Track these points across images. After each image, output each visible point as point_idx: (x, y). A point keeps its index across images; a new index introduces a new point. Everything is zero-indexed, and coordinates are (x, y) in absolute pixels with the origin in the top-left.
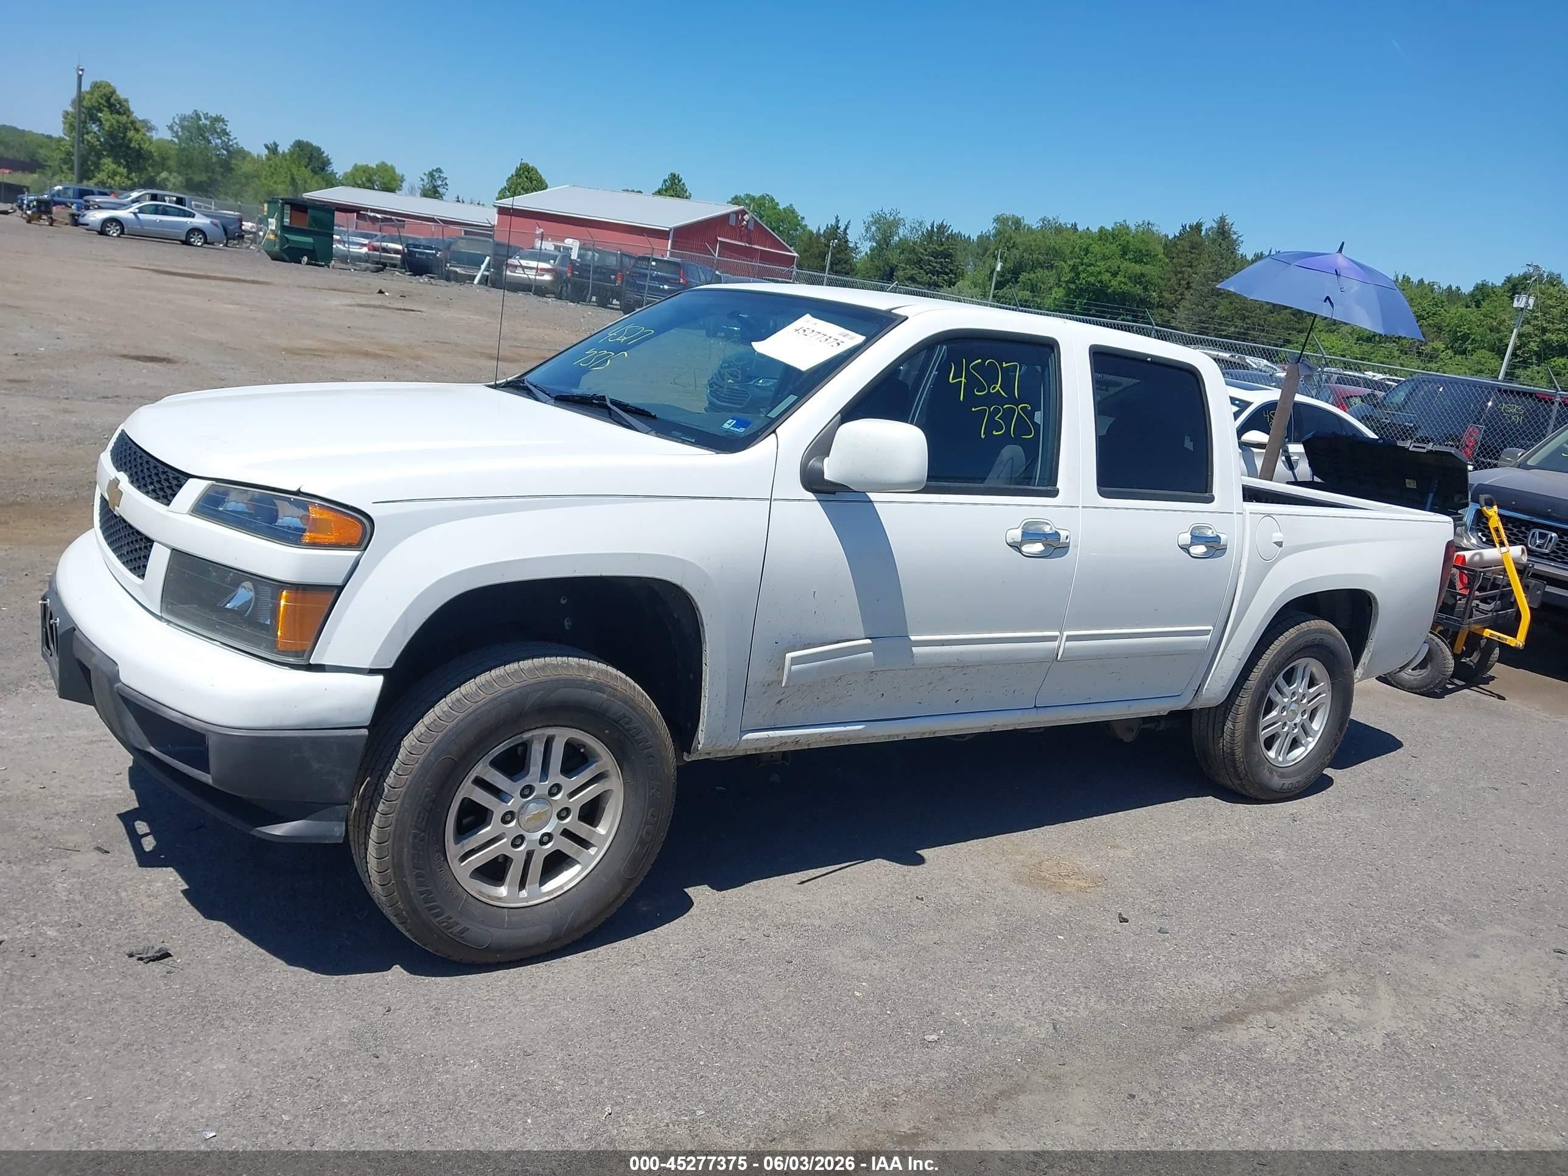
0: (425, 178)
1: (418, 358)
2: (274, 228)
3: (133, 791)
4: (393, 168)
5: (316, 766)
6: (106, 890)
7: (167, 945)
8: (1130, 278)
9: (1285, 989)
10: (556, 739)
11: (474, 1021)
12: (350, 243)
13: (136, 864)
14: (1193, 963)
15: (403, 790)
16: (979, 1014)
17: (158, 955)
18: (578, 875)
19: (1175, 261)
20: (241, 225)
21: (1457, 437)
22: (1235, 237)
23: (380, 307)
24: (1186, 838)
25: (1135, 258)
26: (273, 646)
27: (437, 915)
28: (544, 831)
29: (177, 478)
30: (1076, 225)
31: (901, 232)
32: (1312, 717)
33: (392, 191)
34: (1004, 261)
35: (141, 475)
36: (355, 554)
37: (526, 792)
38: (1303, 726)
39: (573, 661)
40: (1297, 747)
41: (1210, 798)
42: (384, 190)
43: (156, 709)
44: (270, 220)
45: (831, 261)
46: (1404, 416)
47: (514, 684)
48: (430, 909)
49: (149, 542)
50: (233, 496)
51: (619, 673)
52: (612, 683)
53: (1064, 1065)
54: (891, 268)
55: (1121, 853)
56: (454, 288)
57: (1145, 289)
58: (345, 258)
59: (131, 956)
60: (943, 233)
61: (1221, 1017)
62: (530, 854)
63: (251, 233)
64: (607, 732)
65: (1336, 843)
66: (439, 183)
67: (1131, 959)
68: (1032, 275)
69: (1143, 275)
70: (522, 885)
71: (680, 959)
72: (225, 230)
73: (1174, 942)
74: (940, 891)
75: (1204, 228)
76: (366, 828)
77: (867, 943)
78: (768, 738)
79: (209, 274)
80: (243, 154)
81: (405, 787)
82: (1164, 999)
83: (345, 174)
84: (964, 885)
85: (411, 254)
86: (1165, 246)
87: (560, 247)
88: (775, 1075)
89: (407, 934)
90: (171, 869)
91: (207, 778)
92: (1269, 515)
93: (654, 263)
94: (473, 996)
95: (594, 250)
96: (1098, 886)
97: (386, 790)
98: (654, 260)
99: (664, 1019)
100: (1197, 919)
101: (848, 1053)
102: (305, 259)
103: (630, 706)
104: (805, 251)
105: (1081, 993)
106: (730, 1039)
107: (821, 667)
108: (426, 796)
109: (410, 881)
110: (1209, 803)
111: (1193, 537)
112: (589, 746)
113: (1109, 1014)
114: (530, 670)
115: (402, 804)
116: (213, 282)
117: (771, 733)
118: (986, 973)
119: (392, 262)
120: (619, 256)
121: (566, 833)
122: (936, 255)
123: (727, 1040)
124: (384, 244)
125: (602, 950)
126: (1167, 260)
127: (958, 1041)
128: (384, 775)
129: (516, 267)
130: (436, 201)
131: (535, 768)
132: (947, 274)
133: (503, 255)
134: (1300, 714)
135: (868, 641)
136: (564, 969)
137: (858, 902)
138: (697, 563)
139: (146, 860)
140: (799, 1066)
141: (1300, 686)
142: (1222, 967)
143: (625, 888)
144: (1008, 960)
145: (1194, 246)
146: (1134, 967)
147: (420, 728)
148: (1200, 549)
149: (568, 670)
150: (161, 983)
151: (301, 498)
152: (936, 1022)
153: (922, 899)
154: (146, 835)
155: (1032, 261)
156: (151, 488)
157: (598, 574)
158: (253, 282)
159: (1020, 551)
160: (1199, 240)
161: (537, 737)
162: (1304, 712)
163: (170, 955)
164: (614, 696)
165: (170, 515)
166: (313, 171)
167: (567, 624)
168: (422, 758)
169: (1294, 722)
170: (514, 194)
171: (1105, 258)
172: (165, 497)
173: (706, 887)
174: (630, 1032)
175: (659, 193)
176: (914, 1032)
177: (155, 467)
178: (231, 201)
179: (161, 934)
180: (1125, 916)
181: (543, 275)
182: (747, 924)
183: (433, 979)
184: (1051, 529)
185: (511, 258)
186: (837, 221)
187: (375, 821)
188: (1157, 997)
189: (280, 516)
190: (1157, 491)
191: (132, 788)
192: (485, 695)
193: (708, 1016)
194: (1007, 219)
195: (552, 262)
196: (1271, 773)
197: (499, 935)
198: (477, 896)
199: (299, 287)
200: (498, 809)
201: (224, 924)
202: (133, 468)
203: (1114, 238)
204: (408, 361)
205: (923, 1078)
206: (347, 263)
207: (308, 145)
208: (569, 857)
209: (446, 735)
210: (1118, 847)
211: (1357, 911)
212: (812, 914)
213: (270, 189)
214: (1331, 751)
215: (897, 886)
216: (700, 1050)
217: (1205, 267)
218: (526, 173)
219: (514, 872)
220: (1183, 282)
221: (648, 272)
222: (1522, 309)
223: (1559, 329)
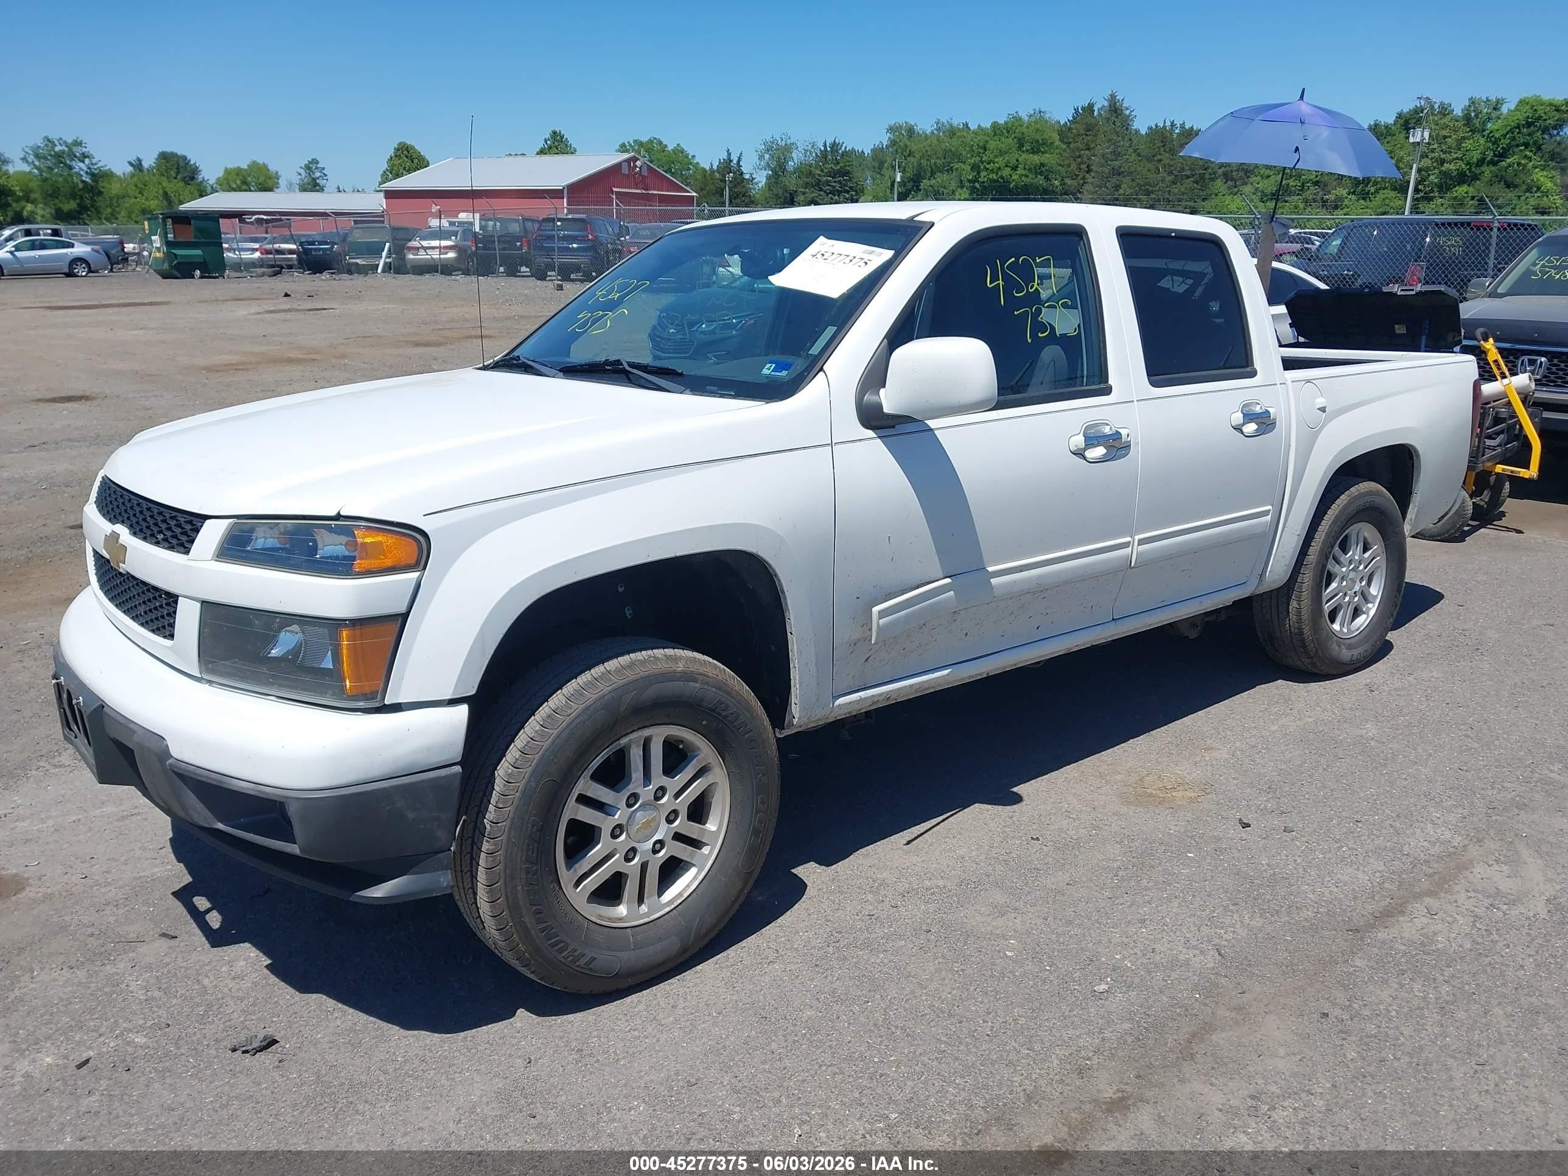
0: (302, 171)
1: (343, 356)
2: (158, 245)
3: (182, 865)
4: (265, 166)
5: (411, 815)
6: (186, 980)
7: (270, 1031)
8: (1030, 170)
9: (1431, 871)
10: (654, 739)
11: (623, 1058)
12: (240, 250)
13: (208, 945)
14: (1330, 859)
15: (507, 824)
16: (1139, 953)
17: (264, 1043)
18: (695, 878)
19: (1072, 146)
20: (124, 247)
21: (1400, 278)
22: (1127, 112)
23: (289, 310)
24: (1274, 728)
25: (1032, 149)
26: (341, 693)
27: (561, 951)
28: (655, 838)
29: (190, 522)
30: (967, 125)
31: (794, 155)
32: (1369, 584)
33: (270, 190)
34: (903, 171)
35: (144, 525)
36: (415, 575)
37: (632, 801)
38: (1362, 594)
39: (659, 652)
40: (1358, 616)
41: (1280, 682)
42: (261, 190)
43: (221, 782)
44: (153, 238)
45: (730, 196)
46: (1339, 265)
47: (604, 688)
48: (553, 945)
49: (172, 599)
50: (259, 532)
51: (706, 658)
52: (702, 670)
53: (1244, 993)
54: (791, 194)
55: (1216, 754)
56: (358, 281)
57: (1047, 178)
58: (241, 267)
59: (234, 1050)
60: (837, 151)
61: (1380, 912)
62: (644, 866)
63: (134, 254)
64: (704, 723)
65: (1421, 707)
66: (318, 174)
67: (1268, 865)
68: (933, 182)
69: (1042, 165)
70: (641, 900)
71: (814, 948)
72: (108, 255)
73: (1304, 839)
74: (1053, 827)
75: (1096, 108)
76: (471, 871)
77: (1000, 898)
78: (861, 700)
79: (104, 302)
80: (108, 175)
81: (509, 821)
82: (1316, 903)
83: (218, 179)
84: (1074, 816)
85: (306, 252)
86: (1061, 133)
87: (455, 222)
88: (957, 1059)
89: (531, 976)
90: (247, 945)
91: (294, 849)
92: (1308, 381)
93: (559, 223)
94: (613, 1030)
95: (496, 220)
96: (1208, 794)
97: (488, 826)
98: (559, 220)
99: (821, 1018)
100: (1317, 811)
101: (1022, 1021)
102: (198, 272)
103: (725, 692)
104: (702, 189)
105: (1232, 911)
106: (897, 1027)
107: (907, 615)
108: (533, 826)
109: (528, 920)
110: (1281, 687)
111: (1245, 415)
112: (687, 740)
113: (1270, 929)
114: (617, 671)
115: (508, 840)
116: (110, 310)
117: (862, 694)
118: (1129, 907)
119: (290, 263)
120: (521, 221)
121: (678, 837)
122: (833, 174)
123: (893, 1029)
124: (276, 246)
125: (731, 952)
126: (1064, 147)
127: (1129, 987)
128: (482, 812)
129: (418, 249)
130: (319, 194)
131: (637, 774)
132: (848, 192)
133: (401, 240)
134: (1358, 582)
135: (948, 580)
136: (698, 981)
137: (974, 853)
138: (770, 526)
139: (217, 939)
140: (978, 1045)
141: (1355, 553)
142: (1360, 858)
143: (745, 884)
144: (1147, 889)
145: (1089, 128)
146: (1274, 874)
147: (513, 753)
148: (1251, 428)
149: (657, 664)
150: (276, 1074)
151: (341, 523)
152: (1099, 969)
153: (1038, 839)
154: (208, 911)
155: (931, 167)
156: (160, 537)
157: (673, 555)
158: (151, 304)
159: (1085, 458)
160: (1093, 121)
161: (633, 742)
162: (1362, 580)
163: (275, 1042)
164: (707, 683)
165: (192, 563)
166: (183, 179)
167: (628, 613)
168: (522, 785)
169: (1354, 591)
170: (398, 176)
171: (1002, 153)
172: (182, 545)
173: (812, 864)
174: (791, 1039)
175: (542, 152)
176: (1080, 985)
177: (160, 513)
178: (108, 226)
179: (259, 1019)
180: (1245, 821)
181: (446, 253)
182: (870, 897)
183: (565, 1017)
184: (1111, 428)
185: (410, 240)
186: (729, 154)
187: (482, 862)
188: (1309, 901)
189: (320, 546)
190: (1203, 373)
191: (179, 861)
192: (577, 706)
193: (864, 1006)
194: (901, 127)
195: (453, 238)
196: (1339, 646)
197: (626, 958)
198: (598, 921)
199: (199, 302)
200: (605, 824)
201: (325, 997)
202: (132, 518)
203: (1008, 132)
204: (334, 361)
205: (1107, 1034)
206: (241, 271)
207: (173, 155)
208: (683, 860)
209: (543, 755)
210: (1211, 749)
211: (1469, 775)
212: (933, 875)
213: (143, 206)
214: (1392, 615)
215: (1008, 829)
216: (869, 1046)
217: (1103, 148)
218: (406, 152)
219: (630, 888)
220: (1084, 167)
221: (554, 233)
222: (1418, 143)
223: (1457, 158)
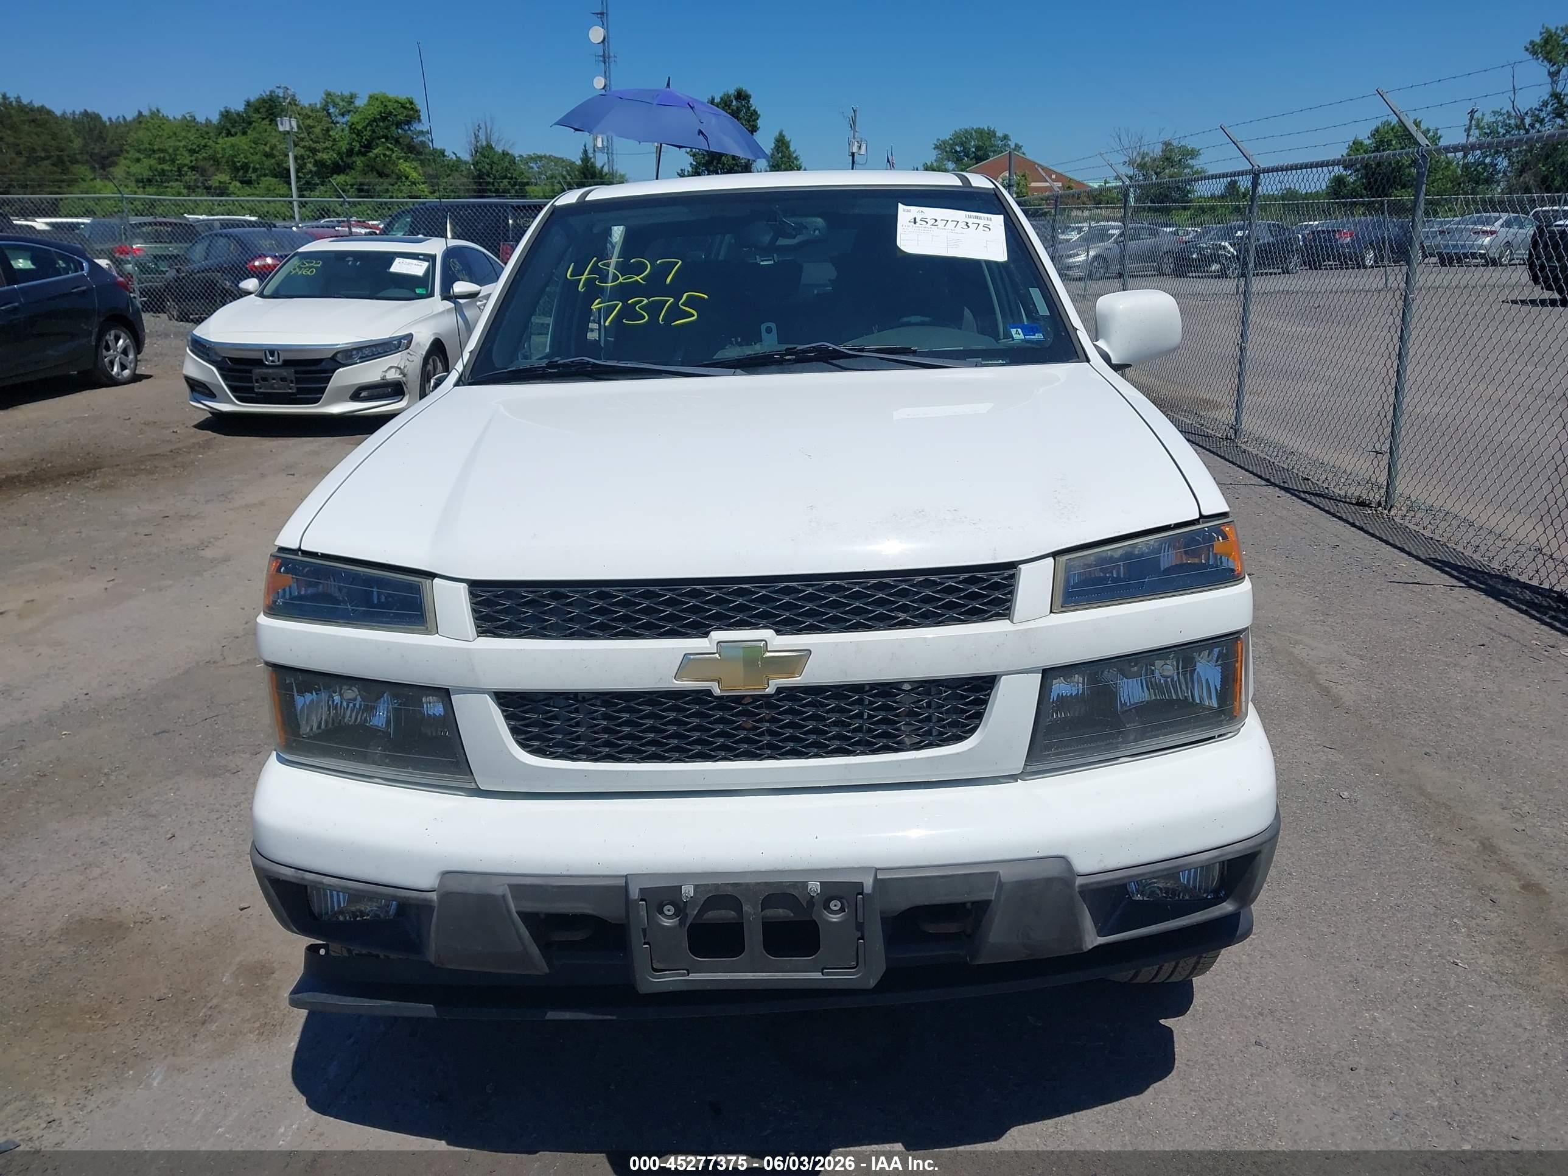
151: (1210, 525)
222: (288, 132)
223: (327, 148)
